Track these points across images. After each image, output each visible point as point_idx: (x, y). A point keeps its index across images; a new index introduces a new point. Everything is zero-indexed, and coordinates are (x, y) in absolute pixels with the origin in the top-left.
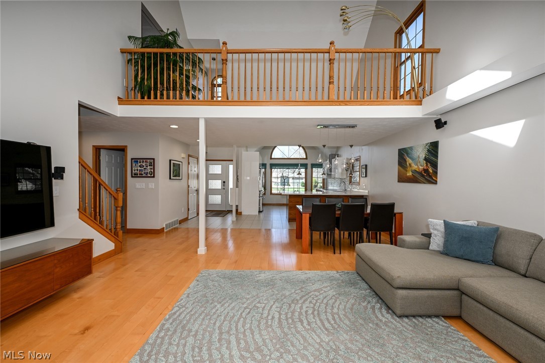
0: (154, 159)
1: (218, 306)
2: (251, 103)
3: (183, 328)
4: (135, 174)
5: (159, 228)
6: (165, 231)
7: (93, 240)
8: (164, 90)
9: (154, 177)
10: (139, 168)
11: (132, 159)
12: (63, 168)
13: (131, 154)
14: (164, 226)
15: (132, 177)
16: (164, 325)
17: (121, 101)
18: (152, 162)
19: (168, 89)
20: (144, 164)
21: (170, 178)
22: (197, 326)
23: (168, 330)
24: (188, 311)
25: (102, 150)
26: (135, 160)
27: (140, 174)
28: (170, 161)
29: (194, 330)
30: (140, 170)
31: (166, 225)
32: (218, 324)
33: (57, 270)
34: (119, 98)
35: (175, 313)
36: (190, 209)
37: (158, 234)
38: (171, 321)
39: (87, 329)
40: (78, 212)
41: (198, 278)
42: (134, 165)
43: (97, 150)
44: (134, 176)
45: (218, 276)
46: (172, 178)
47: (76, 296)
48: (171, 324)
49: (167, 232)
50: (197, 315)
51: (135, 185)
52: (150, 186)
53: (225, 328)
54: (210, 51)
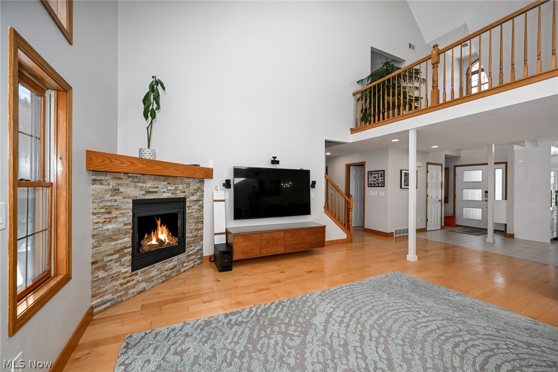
0: (384, 171)
1: (386, 296)
2: (467, 98)
3: (351, 294)
4: (370, 184)
5: (388, 231)
6: (394, 236)
7: (325, 226)
8: (385, 112)
9: (384, 186)
10: (373, 179)
11: (368, 172)
12: (315, 182)
13: (368, 168)
14: (394, 231)
15: (368, 186)
16: (343, 287)
17: (353, 131)
18: (382, 173)
19: (388, 109)
20: (376, 176)
21: (401, 187)
22: (360, 297)
23: (343, 290)
24: (362, 288)
25: (351, 167)
26: (370, 173)
27: (374, 184)
28: (401, 171)
29: (357, 298)
30: (374, 181)
31: (396, 231)
32: (374, 304)
33: (307, 238)
34: (351, 129)
35: (354, 285)
36: (429, 220)
37: (387, 237)
38: (348, 287)
39: (311, 272)
40: (323, 209)
41: (388, 275)
42: (370, 176)
43: (348, 167)
44: (370, 185)
45: (407, 280)
46: (403, 186)
47: (316, 256)
48: (347, 289)
49: (396, 238)
50: (365, 293)
51: (371, 192)
52: (381, 194)
53: (377, 308)
54: (418, 63)
